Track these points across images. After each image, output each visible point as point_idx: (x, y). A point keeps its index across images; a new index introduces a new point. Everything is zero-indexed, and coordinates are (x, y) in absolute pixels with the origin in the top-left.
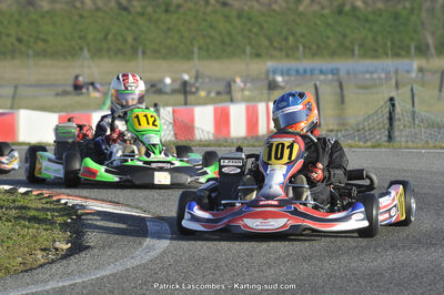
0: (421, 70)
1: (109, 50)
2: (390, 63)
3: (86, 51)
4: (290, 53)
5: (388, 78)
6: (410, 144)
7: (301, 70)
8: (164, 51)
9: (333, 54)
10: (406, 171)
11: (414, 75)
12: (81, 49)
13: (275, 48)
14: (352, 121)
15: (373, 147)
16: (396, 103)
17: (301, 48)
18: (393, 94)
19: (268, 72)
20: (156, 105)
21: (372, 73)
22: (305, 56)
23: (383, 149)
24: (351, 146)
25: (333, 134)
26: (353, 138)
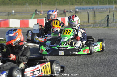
0: (116, 8)
1: (33, 3)
2: (108, 6)
3: (27, 3)
4: (81, 3)
5: (107, 10)
6: (113, 27)
7: (84, 8)
8: (48, 3)
9: (92, 4)
10: (112, 34)
11: (114, 9)
12: (26, 3)
13: (77, 2)
14: (97, 21)
15: (103, 28)
16: (109, 16)
17: (84, 2)
18: (108, 14)
19: (75, 9)
21: (103, 9)
22: (85, 4)
23: (106, 29)
24: (97, 28)
25: (92, 25)
26: (98, 26)
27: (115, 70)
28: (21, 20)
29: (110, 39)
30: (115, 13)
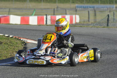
0: (116, 7)
2: (108, 6)
4: (82, 2)
6: (113, 27)
7: (85, 7)
9: (93, 3)
10: (111, 34)
11: (114, 9)
13: (78, 1)
14: (98, 21)
15: (103, 27)
16: (110, 16)
17: (85, 1)
18: (109, 14)
19: (76, 7)
20: (46, 15)
21: (103, 8)
22: (86, 3)
23: (106, 28)
24: (97, 27)
25: (93, 24)
26: (98, 25)
27: (113, 70)
28: (22, 16)
29: (110, 39)
30: (115, 12)
